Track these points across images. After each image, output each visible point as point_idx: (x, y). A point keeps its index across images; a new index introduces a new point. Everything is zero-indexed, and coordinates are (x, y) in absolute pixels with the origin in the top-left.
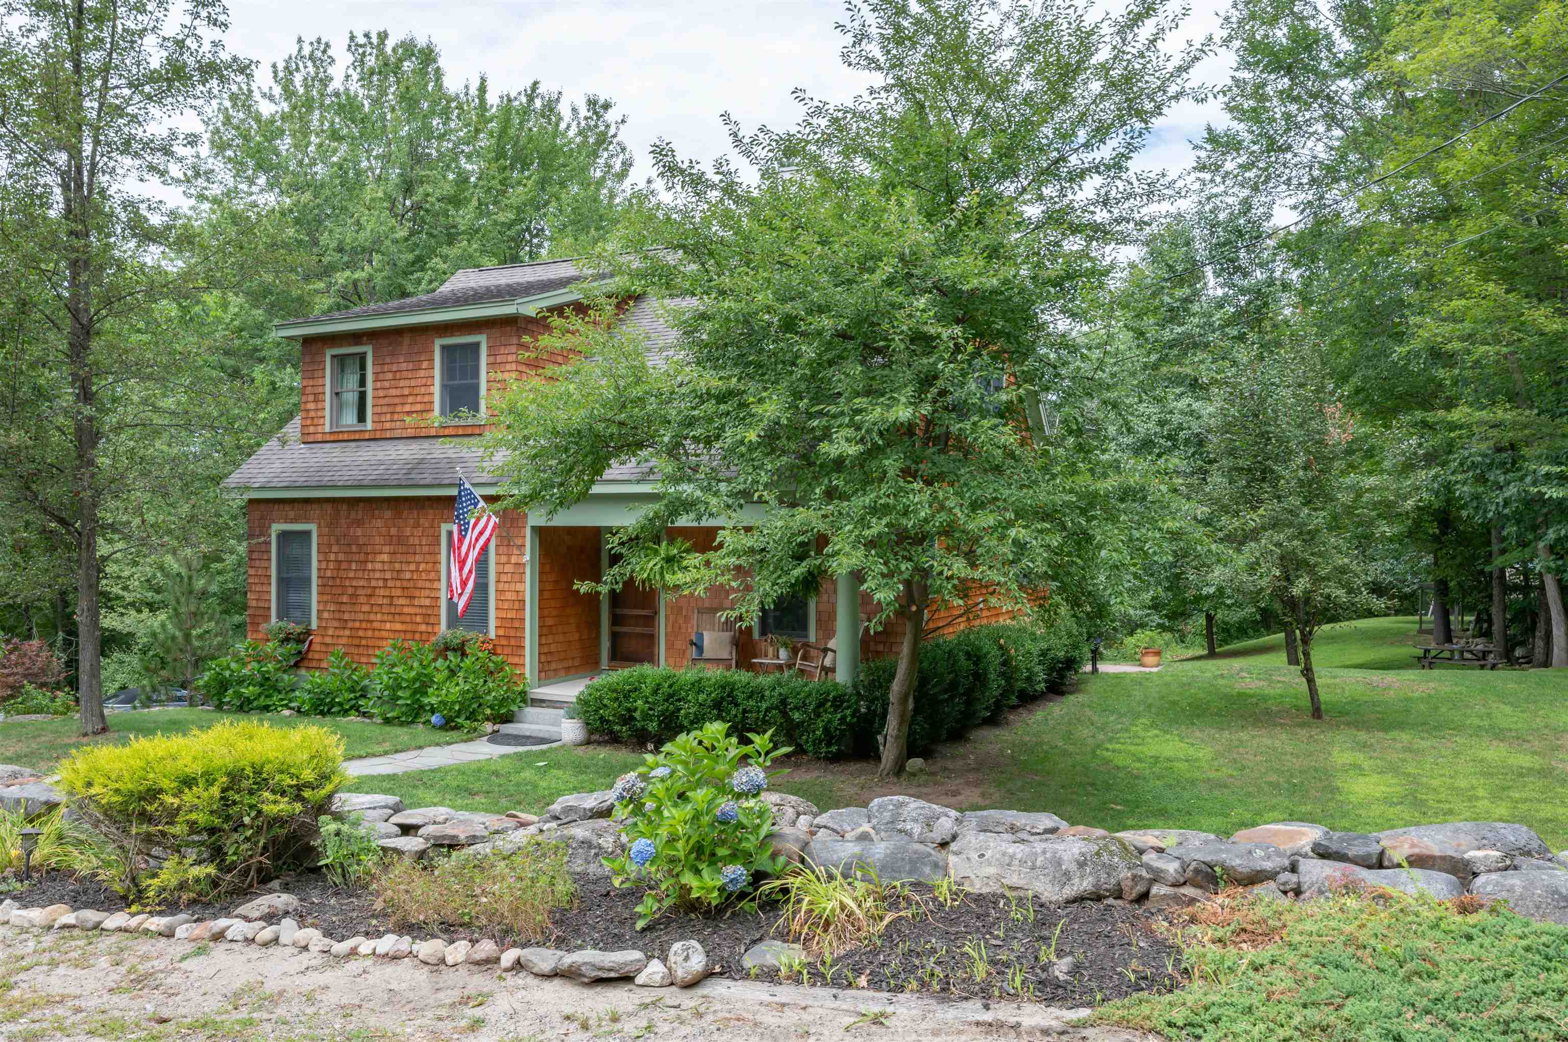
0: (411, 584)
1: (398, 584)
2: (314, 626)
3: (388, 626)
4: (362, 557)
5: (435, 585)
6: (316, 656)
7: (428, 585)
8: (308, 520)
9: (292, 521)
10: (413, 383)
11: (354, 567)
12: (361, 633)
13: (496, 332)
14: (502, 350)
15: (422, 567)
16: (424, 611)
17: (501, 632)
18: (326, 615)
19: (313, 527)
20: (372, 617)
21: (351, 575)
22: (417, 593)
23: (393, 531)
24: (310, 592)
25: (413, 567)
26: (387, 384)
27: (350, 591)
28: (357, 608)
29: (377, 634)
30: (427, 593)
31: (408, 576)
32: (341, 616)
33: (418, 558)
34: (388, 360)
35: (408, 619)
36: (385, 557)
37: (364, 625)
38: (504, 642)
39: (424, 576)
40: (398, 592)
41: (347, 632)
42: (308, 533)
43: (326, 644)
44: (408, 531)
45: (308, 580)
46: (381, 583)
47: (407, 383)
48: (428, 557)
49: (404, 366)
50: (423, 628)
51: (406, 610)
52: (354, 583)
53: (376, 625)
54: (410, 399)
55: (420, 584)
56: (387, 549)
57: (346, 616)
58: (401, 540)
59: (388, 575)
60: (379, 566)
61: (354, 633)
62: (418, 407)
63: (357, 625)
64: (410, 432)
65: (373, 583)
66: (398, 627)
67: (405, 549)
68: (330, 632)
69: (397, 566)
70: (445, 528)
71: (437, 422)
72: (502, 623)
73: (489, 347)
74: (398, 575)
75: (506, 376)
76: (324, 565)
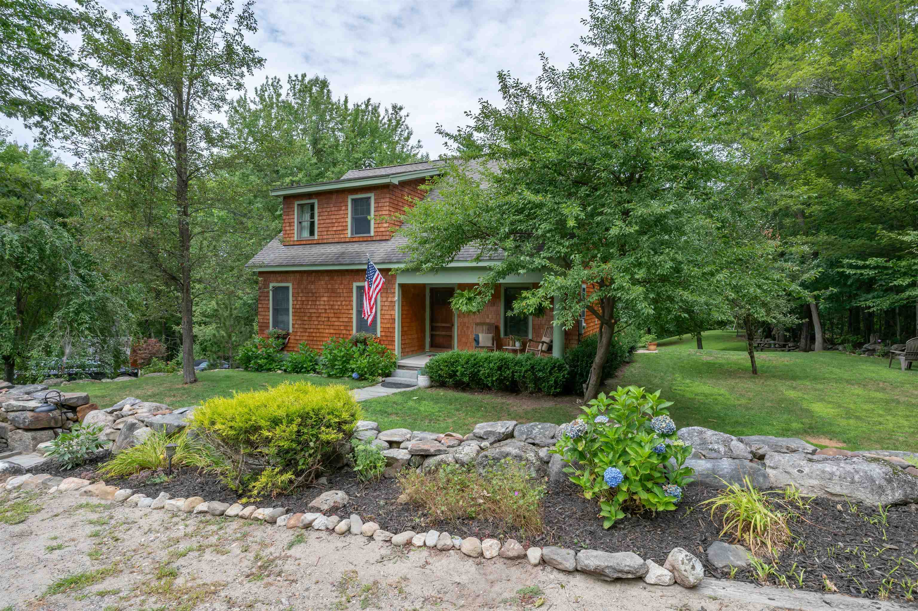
0: (339, 311)
1: (332, 311)
2: (291, 331)
3: (327, 331)
4: (314, 298)
5: (350, 312)
6: (292, 345)
7: (346, 311)
8: (287, 281)
9: (279, 282)
10: (338, 217)
11: (310, 303)
12: (313, 335)
13: (378, 192)
14: (382, 200)
15: (344, 303)
16: (345, 324)
17: (383, 334)
18: (296, 326)
19: (290, 285)
20: (319, 327)
21: (309, 307)
22: (341, 315)
23: (329, 286)
24: (288, 315)
25: (339, 303)
26: (324, 218)
27: (308, 315)
28: (312, 323)
29: (322, 335)
30: (346, 315)
31: (337, 307)
32: (304, 326)
33: (342, 299)
34: (325, 206)
35: (337, 328)
36: (325, 299)
37: (315, 331)
38: (384, 338)
39: (345, 307)
40: (332, 315)
41: (307, 334)
42: (287, 288)
43: (297, 340)
44: (337, 286)
45: (288, 310)
46: (323, 311)
47: (334, 217)
48: (346, 299)
49: (333, 209)
50: (344, 332)
51: (336, 323)
52: (310, 311)
53: (321, 331)
54: (336, 225)
55: (343, 311)
56: (326, 295)
57: (307, 327)
58: (333, 291)
59: (327, 307)
60: (322, 303)
61: (310, 334)
62: (340, 228)
63: (312, 330)
64: (336, 240)
65: (320, 311)
66: (332, 331)
67: (335, 295)
68: (299, 334)
69: (331, 303)
70: (355, 285)
71: (349, 235)
72: (384, 329)
73: (375, 199)
74: (332, 307)
75: (384, 213)
76: (295, 302)
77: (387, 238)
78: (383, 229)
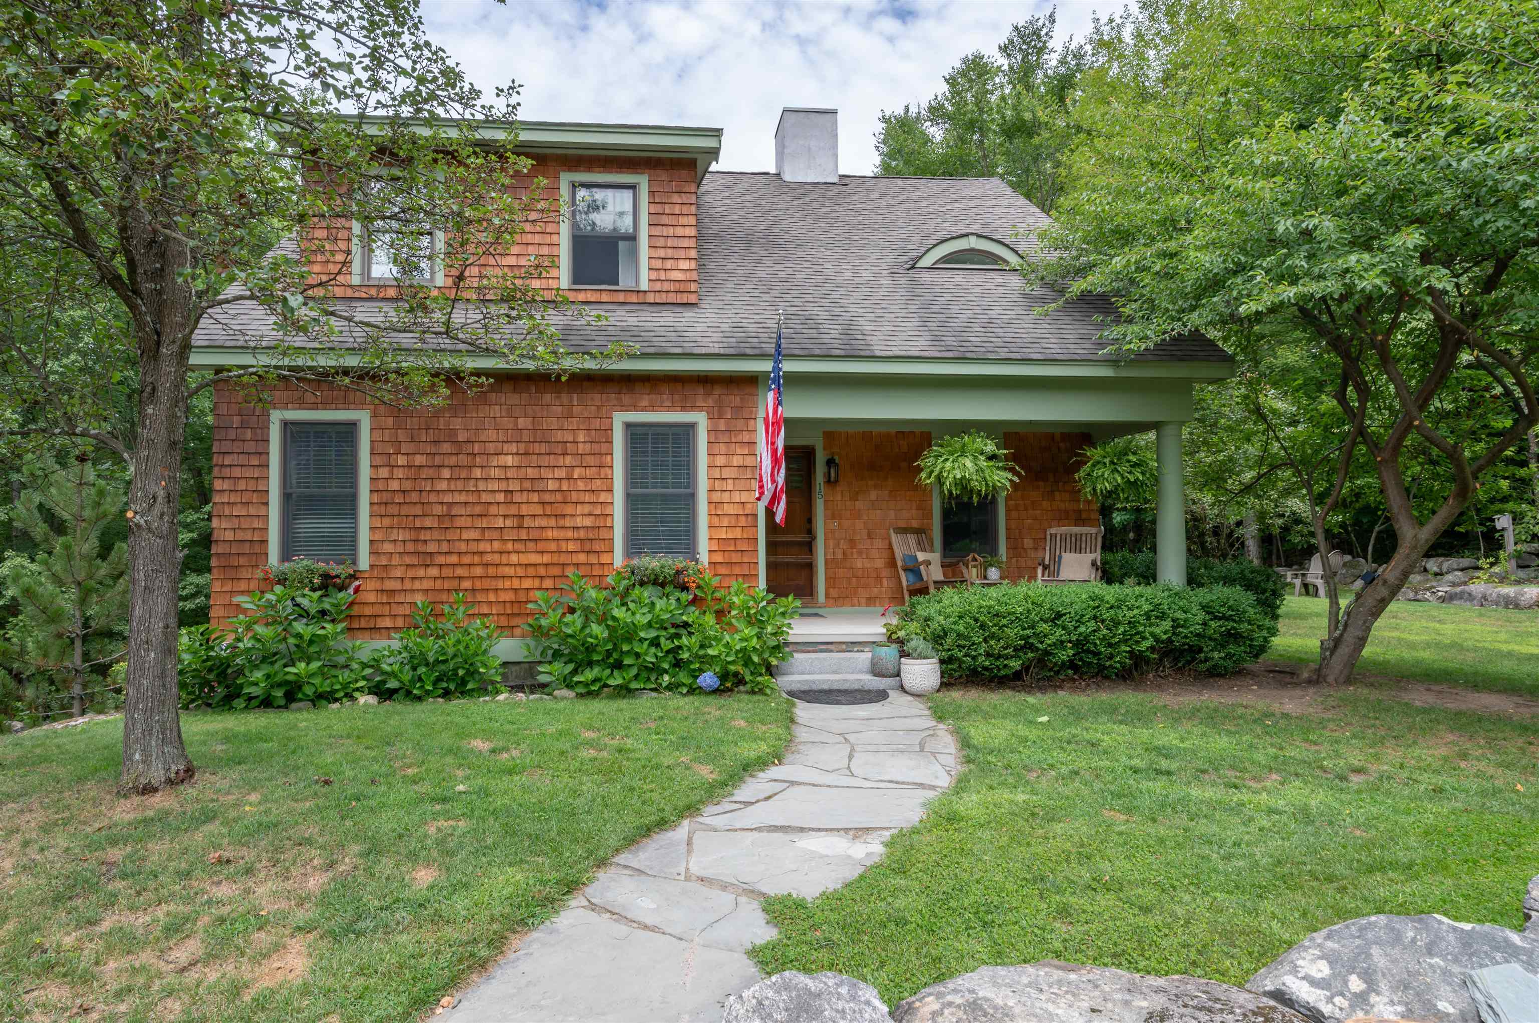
0: (559, 497)
1: (535, 497)
2: (364, 562)
3: (514, 558)
4: (463, 460)
5: (603, 497)
6: (368, 611)
7: (587, 497)
8: (349, 406)
9: (315, 406)
11: (446, 473)
12: (459, 572)
14: (674, 198)
15: (576, 473)
16: (582, 534)
17: (719, 558)
18: (388, 547)
19: (361, 417)
20: (484, 546)
21: (443, 485)
22: (569, 509)
23: (522, 423)
24: (353, 512)
25: (561, 473)
27: (438, 510)
28: (452, 535)
29: (491, 571)
30: (587, 509)
31: (552, 486)
32: (421, 548)
33: (569, 460)
35: (553, 546)
36: (509, 460)
37: (466, 560)
38: (723, 570)
39: (581, 485)
40: (538, 510)
41: (434, 572)
42: (353, 425)
43: (393, 592)
44: (551, 422)
45: (353, 499)
46: (501, 497)
48: (590, 460)
50: (582, 558)
51: (549, 534)
52: (448, 498)
53: (488, 558)
54: (516, 249)
55: (574, 497)
56: (513, 448)
57: (431, 548)
58: (538, 436)
59: (514, 486)
60: (495, 473)
61: (447, 572)
62: (537, 261)
63: (454, 559)
65: (485, 498)
66: (535, 558)
67: (544, 448)
68: (398, 573)
69: (531, 472)
70: (620, 419)
71: (565, 282)
72: (721, 545)
73: (652, 193)
74: (533, 485)
75: (680, 231)
76: (384, 473)
77: (693, 298)
78: (679, 276)
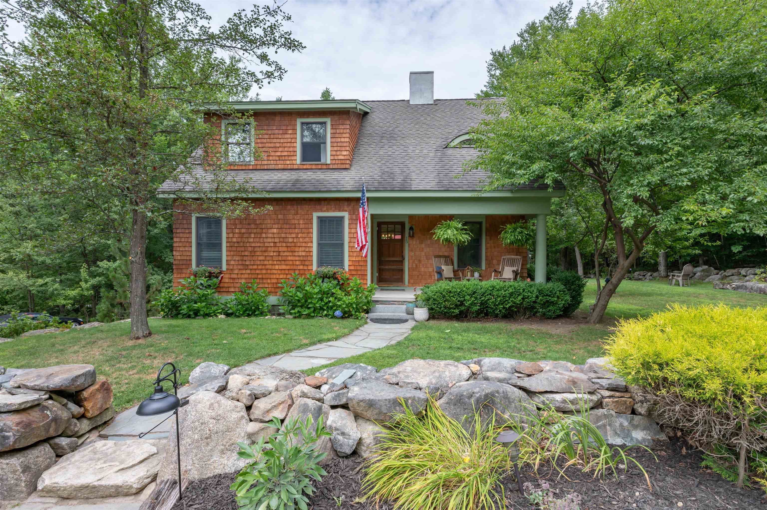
0: (293, 244)
1: (284, 244)
2: (224, 268)
3: (277, 267)
4: (259, 231)
5: (309, 245)
6: (226, 285)
7: (304, 245)
9: (207, 211)
10: (282, 141)
11: (253, 236)
12: (258, 272)
13: (336, 118)
14: (341, 127)
15: (300, 235)
16: (301, 258)
17: (352, 268)
18: (233, 262)
20: (266, 263)
21: (252, 240)
22: (297, 249)
23: (280, 217)
24: (220, 250)
25: (294, 236)
26: (265, 141)
27: (250, 249)
28: (256, 258)
29: (269, 271)
30: (303, 249)
31: (290, 240)
32: (244, 263)
33: (296, 231)
34: (265, 128)
35: (291, 263)
36: (275, 231)
37: (260, 267)
38: (354, 273)
39: (301, 240)
40: (285, 249)
41: (248, 271)
42: (220, 218)
43: (234, 279)
44: (291, 217)
45: (220, 244)
46: (272, 244)
47: (278, 141)
48: (304, 231)
49: (277, 132)
50: (301, 267)
51: (289, 258)
52: (253, 245)
53: (268, 267)
54: (280, 149)
55: (298, 244)
56: (276, 226)
57: (247, 263)
58: (286, 222)
59: (277, 240)
60: (270, 235)
61: (253, 272)
62: (286, 154)
63: (255, 267)
64: (282, 167)
65: (266, 245)
66: (284, 267)
67: (288, 226)
68: (236, 272)
69: (283, 235)
70: (315, 215)
71: (298, 162)
72: (353, 263)
73: (332, 125)
74: (284, 240)
75: (343, 140)
76: (231, 235)
77: (347, 166)
78: (342, 157)
